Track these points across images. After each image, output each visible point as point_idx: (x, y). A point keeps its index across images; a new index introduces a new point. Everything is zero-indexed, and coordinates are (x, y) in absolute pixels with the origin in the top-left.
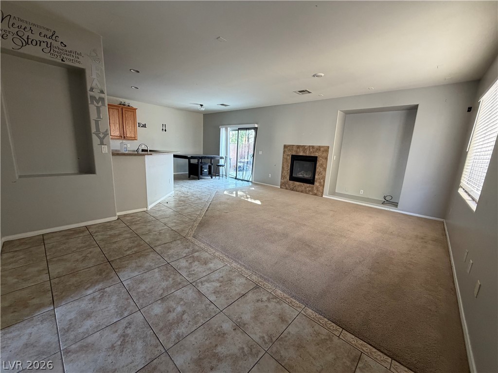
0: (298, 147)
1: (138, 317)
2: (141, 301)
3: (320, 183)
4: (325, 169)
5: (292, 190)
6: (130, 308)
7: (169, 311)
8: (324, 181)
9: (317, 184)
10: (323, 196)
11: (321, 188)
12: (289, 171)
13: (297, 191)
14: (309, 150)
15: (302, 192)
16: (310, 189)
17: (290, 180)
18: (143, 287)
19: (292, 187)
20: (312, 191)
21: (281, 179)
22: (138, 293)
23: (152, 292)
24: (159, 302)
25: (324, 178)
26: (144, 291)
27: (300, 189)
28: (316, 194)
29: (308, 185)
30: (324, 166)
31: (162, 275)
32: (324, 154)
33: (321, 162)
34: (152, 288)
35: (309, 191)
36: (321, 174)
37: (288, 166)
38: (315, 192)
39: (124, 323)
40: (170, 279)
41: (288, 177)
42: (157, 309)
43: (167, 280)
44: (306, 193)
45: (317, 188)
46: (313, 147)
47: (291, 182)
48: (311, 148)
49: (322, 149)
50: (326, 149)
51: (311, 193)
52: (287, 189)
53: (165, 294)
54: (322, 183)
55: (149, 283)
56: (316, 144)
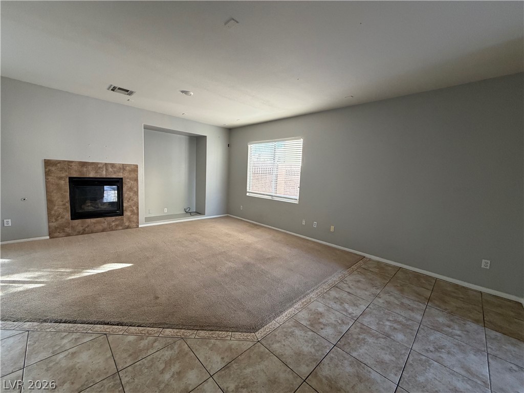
0: (83, 164)
1: (416, 347)
2: (403, 352)
3: (132, 211)
4: (136, 193)
5: (83, 234)
6: (416, 357)
7: (395, 329)
8: (138, 208)
9: (127, 213)
10: (140, 226)
11: (135, 217)
12: (68, 205)
13: (92, 232)
14: (107, 170)
15: (103, 230)
16: (117, 223)
17: (72, 219)
18: (387, 358)
19: (81, 228)
20: (122, 224)
21: (49, 222)
22: (398, 359)
23: (387, 347)
24: (392, 337)
25: (137, 205)
26: (391, 354)
27: (99, 227)
28: (128, 227)
29: (113, 218)
30: (135, 189)
31: (358, 345)
32: (133, 175)
33: (129, 185)
34: (383, 349)
35: (117, 226)
36: (132, 200)
37: (63, 197)
38: (127, 224)
39: (430, 355)
40: (361, 337)
41: (68, 215)
42: (400, 337)
43: (364, 339)
44: (113, 230)
45: (129, 219)
46: (113, 165)
47: (77, 222)
48: (109, 166)
49: (128, 168)
50: (135, 169)
51: (120, 228)
52: (68, 235)
53: (381, 335)
54: (136, 211)
55: (378, 354)
56: (119, 161)
